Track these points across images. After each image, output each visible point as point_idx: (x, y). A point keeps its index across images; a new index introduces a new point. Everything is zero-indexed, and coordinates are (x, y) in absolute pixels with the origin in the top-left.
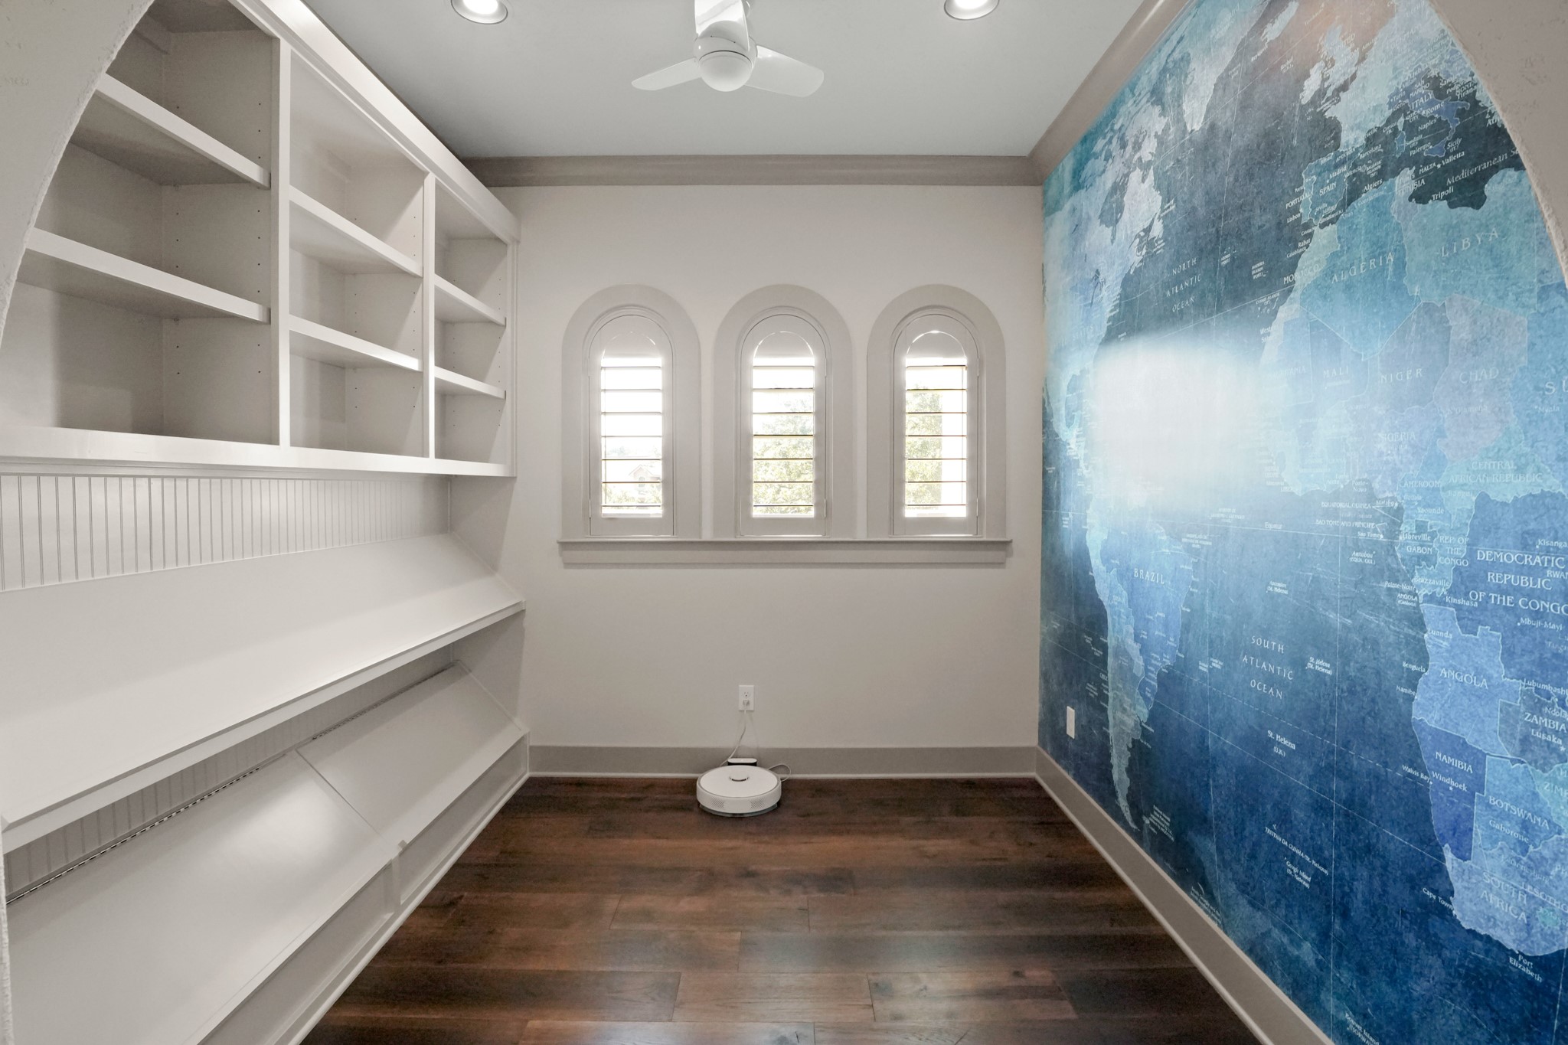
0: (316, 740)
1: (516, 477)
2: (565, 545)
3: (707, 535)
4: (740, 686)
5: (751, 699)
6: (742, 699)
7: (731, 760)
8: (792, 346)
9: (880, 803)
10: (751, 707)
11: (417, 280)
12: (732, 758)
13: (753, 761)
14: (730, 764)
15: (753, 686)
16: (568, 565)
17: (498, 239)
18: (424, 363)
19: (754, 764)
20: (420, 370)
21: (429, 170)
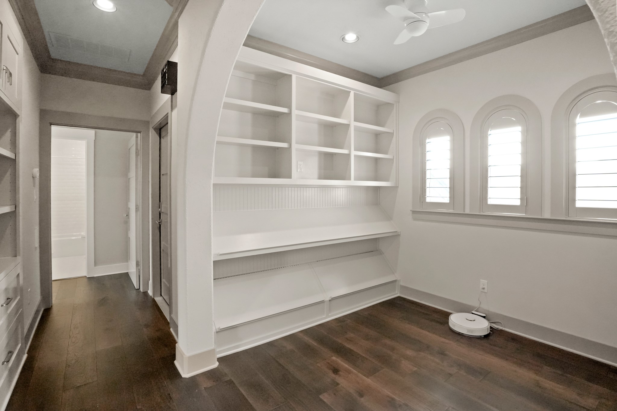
0: (318, 262)
1: (398, 186)
2: (414, 212)
3: (467, 211)
4: (481, 280)
5: (486, 287)
6: (481, 286)
7: (473, 312)
8: (508, 123)
9: (539, 356)
10: (486, 291)
11: (347, 126)
12: (475, 311)
13: (484, 315)
14: (473, 313)
15: (487, 281)
16: (415, 219)
17: (388, 104)
18: (350, 151)
19: (484, 317)
20: (348, 153)
21: (350, 91)
